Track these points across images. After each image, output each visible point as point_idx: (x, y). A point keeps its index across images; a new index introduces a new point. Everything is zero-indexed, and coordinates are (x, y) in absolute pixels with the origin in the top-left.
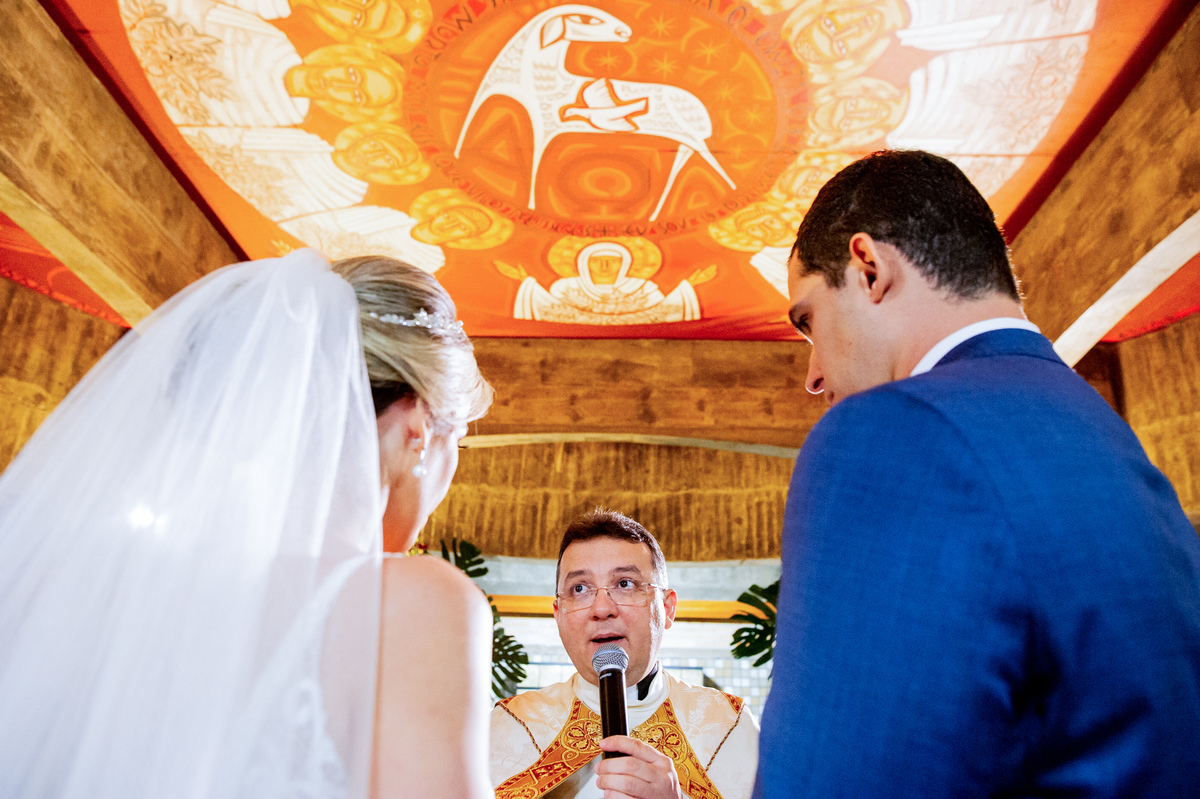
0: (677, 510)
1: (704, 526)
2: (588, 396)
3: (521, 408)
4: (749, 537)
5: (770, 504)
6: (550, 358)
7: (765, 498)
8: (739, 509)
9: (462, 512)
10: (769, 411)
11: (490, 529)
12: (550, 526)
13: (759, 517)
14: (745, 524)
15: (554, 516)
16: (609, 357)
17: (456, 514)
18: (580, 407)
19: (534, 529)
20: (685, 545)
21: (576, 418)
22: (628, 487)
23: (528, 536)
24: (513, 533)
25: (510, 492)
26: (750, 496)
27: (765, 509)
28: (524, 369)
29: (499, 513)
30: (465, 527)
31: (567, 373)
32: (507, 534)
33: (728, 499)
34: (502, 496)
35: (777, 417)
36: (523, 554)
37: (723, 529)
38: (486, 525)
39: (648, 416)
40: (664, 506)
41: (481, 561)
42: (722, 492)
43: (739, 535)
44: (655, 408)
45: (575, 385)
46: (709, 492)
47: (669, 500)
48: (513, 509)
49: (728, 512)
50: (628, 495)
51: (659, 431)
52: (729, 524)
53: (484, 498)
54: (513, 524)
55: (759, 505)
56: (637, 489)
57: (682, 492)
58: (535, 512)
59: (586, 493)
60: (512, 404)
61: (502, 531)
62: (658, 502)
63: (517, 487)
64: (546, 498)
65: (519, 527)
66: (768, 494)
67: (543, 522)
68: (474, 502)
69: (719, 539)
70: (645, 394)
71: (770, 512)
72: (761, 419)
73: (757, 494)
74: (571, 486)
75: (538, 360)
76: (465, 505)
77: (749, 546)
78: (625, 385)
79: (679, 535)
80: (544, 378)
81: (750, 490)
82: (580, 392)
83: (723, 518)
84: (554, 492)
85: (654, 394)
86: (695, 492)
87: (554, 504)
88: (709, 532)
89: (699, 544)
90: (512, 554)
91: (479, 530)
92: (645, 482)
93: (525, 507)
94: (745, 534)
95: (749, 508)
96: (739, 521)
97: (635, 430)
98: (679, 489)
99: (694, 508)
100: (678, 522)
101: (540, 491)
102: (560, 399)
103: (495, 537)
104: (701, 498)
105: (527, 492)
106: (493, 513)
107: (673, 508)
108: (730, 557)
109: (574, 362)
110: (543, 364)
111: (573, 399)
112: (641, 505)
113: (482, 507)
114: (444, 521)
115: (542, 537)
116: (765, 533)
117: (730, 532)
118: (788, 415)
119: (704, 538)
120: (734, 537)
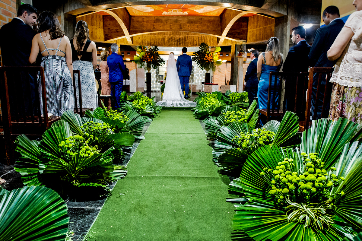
0: (186, 39)
1: (190, 41)
2: (173, 25)
3: (163, 27)
4: (197, 43)
5: (200, 38)
6: (167, 19)
7: (199, 37)
8: (195, 38)
9: (152, 39)
10: (198, 27)
11: (157, 42)
12: (166, 41)
13: (198, 40)
14: (196, 41)
15: (166, 40)
16: (175, 19)
17: (151, 40)
18: (171, 27)
19: (163, 42)
20: (187, 44)
21: (171, 28)
22: (178, 35)
23: (162, 43)
24: (160, 43)
25: (159, 36)
26: (197, 37)
27: (199, 39)
28: (163, 21)
29: (158, 39)
30: (153, 42)
31: (169, 22)
32: (159, 43)
33: (194, 37)
34: (158, 37)
35: (199, 28)
36: (162, 46)
37: (193, 42)
38: (156, 42)
39: (181, 28)
40: (184, 38)
41: (158, 48)
42: (193, 36)
43: (195, 43)
44: (182, 27)
45: (170, 23)
46: (191, 36)
47: (184, 37)
48: (160, 39)
49: (194, 39)
50: (178, 36)
51: (182, 30)
52: (194, 41)
53: (155, 37)
54: (160, 41)
55: (198, 38)
56: (179, 35)
57: (186, 36)
58: (163, 39)
59: (171, 36)
60: (162, 26)
61: (158, 42)
62: (183, 37)
63: (160, 35)
64: (165, 37)
65: (161, 42)
66: (200, 36)
67: (165, 41)
68: (154, 38)
69: (192, 43)
70: (181, 25)
71: (200, 39)
72: (197, 28)
73: (198, 36)
74: (169, 35)
75: (165, 19)
76: (152, 38)
77: (197, 44)
78: (178, 23)
79: (186, 42)
80: (166, 22)
81: (197, 35)
82: (171, 24)
83: (193, 40)
84: (166, 36)
85: (182, 25)
86: (188, 35)
87: (166, 38)
88: (191, 42)
89: (189, 44)
90: (160, 46)
91: (155, 43)
92: (181, 34)
93: (162, 38)
94: (196, 43)
95: (197, 38)
96: (195, 40)
97: (179, 30)
98: (186, 35)
99: (188, 38)
100: (186, 41)
101: (164, 36)
102: (168, 26)
103: (157, 43)
104: (189, 37)
105: (162, 36)
106: (157, 40)
107: (185, 38)
108: (194, 46)
109: (170, 20)
110: (166, 20)
111: (170, 26)
112: (180, 38)
113: (155, 39)
114: (149, 41)
115: (165, 43)
116: (199, 42)
117: (194, 42)
118: (200, 28)
119: (190, 43)
120: (194, 43)
